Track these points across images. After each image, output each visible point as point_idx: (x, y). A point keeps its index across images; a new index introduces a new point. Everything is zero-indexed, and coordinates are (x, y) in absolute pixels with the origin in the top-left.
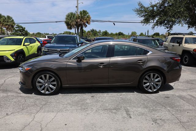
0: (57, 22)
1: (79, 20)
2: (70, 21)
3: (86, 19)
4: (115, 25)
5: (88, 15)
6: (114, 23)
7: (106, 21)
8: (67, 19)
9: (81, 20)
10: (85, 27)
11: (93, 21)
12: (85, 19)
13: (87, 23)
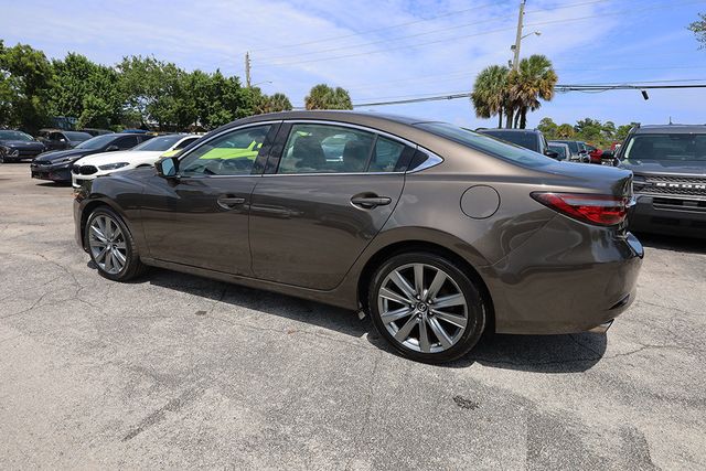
0: (451, 98)
1: (514, 88)
2: (487, 93)
3: (539, 84)
4: (646, 98)
5: (547, 69)
6: (644, 93)
7: (614, 88)
8: (477, 86)
9: (520, 88)
10: (533, 109)
11: (565, 89)
12: (535, 83)
13: (542, 95)
